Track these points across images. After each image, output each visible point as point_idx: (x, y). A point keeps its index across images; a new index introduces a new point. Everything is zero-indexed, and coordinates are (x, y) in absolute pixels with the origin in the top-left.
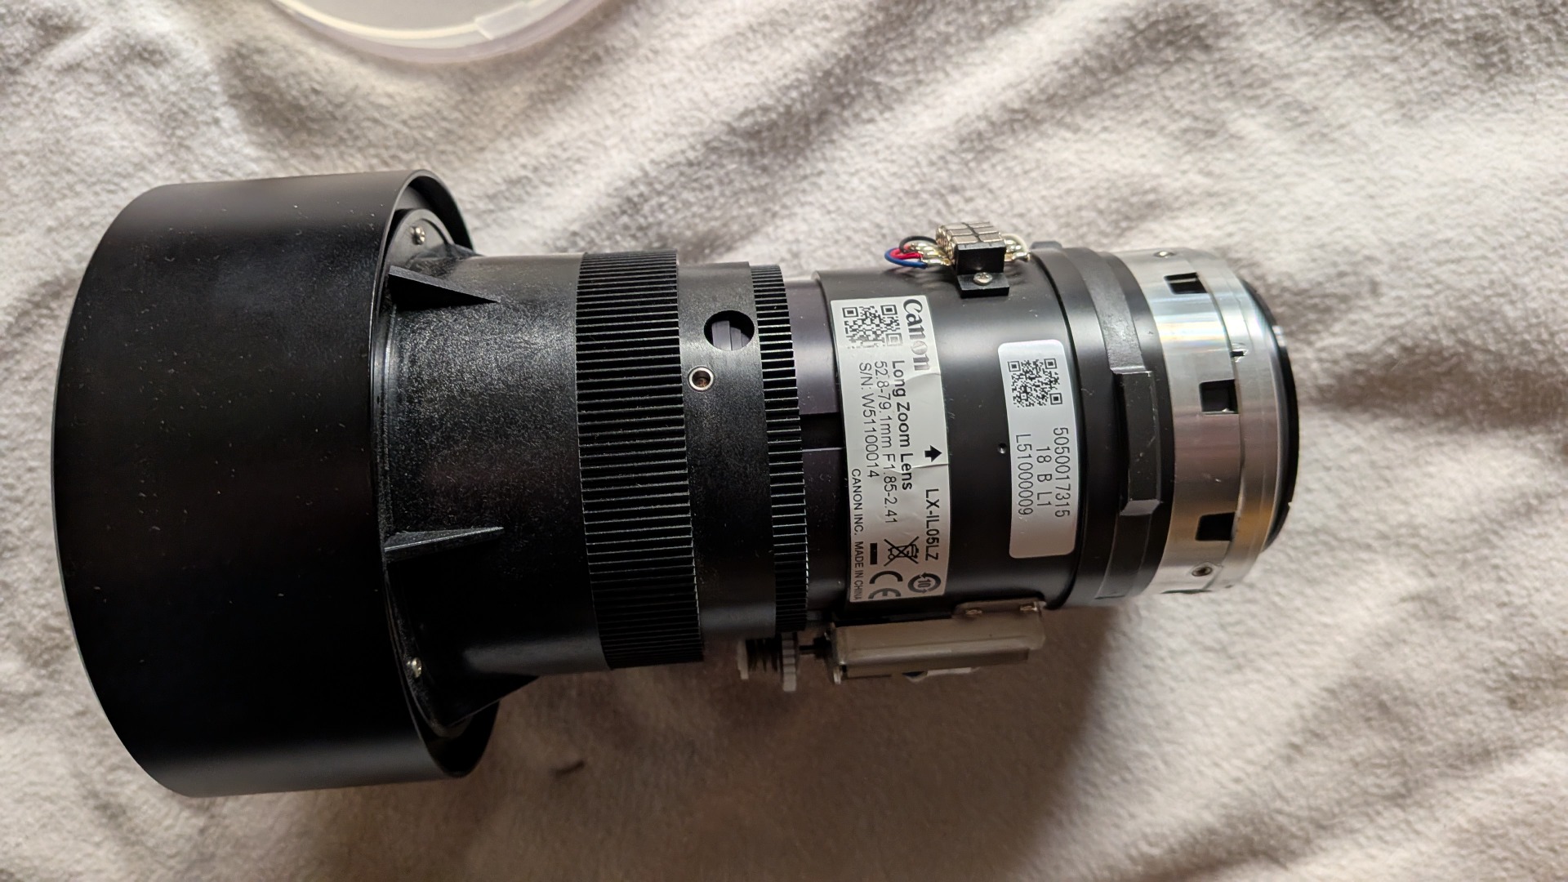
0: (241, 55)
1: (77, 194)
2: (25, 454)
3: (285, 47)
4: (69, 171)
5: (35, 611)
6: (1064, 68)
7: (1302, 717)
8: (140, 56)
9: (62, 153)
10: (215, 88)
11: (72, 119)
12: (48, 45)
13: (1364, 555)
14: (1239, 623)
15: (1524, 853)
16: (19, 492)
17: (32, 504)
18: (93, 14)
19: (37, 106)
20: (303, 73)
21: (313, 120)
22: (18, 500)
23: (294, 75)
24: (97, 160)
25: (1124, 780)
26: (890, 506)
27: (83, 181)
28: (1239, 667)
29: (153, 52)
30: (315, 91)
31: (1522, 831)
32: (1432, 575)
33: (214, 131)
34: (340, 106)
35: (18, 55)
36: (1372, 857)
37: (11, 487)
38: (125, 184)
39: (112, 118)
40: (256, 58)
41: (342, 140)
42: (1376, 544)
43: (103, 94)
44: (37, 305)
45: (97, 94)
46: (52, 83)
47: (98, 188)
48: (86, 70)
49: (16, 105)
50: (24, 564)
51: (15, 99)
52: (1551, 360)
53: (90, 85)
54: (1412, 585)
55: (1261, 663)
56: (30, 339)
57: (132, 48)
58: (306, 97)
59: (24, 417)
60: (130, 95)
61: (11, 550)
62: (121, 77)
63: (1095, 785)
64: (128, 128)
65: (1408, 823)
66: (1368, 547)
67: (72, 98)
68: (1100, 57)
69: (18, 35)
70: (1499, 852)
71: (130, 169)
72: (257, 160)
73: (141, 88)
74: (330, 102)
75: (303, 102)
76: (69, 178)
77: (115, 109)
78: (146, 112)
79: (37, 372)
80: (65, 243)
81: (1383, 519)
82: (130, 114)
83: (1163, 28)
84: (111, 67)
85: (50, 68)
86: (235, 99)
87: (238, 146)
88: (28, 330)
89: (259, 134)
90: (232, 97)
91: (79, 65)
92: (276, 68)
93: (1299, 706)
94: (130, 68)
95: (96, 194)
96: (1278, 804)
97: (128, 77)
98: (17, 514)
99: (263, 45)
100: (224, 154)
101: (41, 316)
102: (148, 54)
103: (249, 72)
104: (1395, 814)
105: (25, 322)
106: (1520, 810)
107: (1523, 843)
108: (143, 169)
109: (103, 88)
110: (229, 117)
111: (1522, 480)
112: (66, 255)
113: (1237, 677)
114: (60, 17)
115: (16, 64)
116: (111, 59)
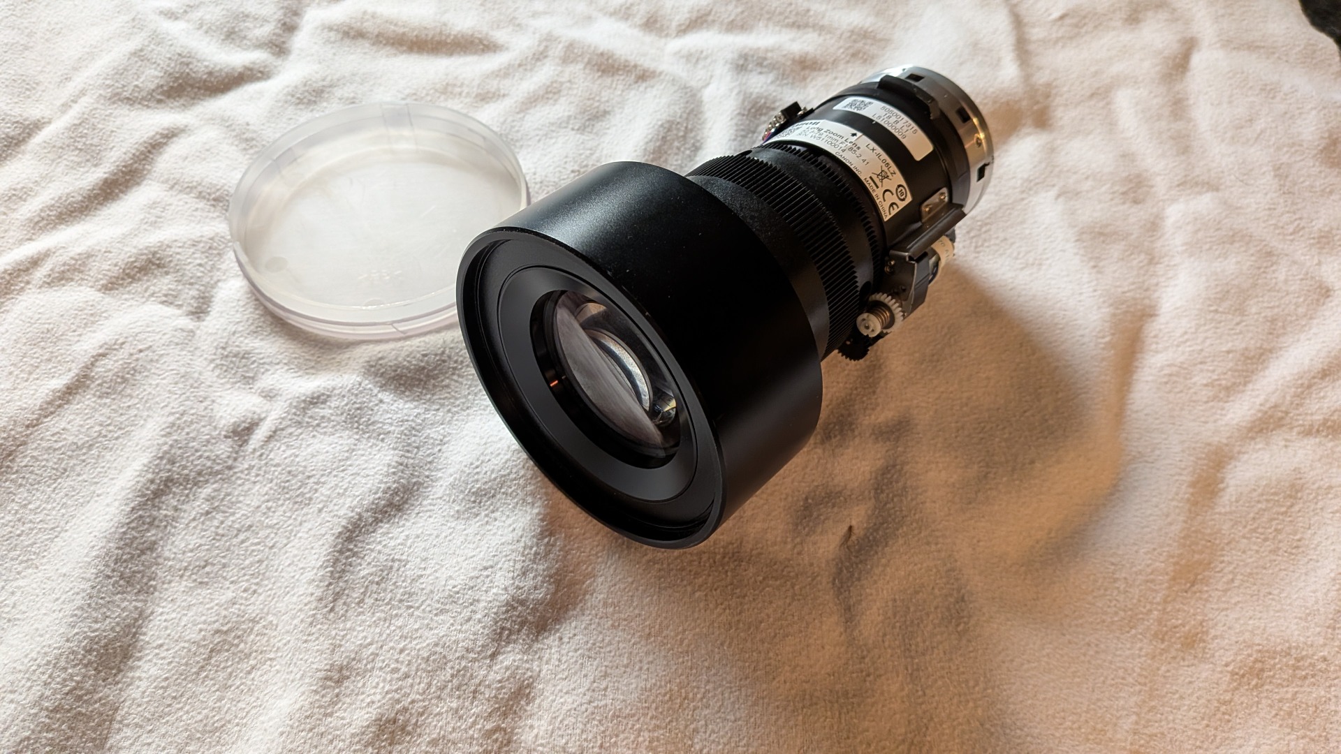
0: (372, 366)
1: (324, 483)
2: (391, 644)
3: (393, 350)
4: (309, 477)
5: (471, 732)
7: (1083, 255)
8: (311, 403)
9: (295, 476)
10: (370, 386)
11: (291, 456)
12: (246, 442)
13: (1025, 202)
14: (1019, 254)
15: (1214, 239)
16: (404, 669)
17: (417, 670)
18: (265, 409)
19: (257, 475)
20: (411, 353)
21: (432, 370)
22: (407, 676)
23: (408, 356)
24: (324, 461)
25: (1062, 329)
26: (862, 158)
27: (322, 475)
28: (1040, 265)
29: (318, 397)
30: (425, 355)
31: (1200, 235)
32: (1054, 186)
33: (384, 406)
34: (443, 353)
35: (229, 457)
36: (1176, 285)
37: (396, 670)
38: (348, 463)
39: (316, 441)
40: (380, 362)
41: (455, 369)
42: (1024, 196)
43: (301, 434)
44: (341, 552)
45: (298, 436)
46: (261, 455)
47: (334, 473)
48: (283, 429)
50: (439, 714)
51: (239, 482)
52: (995, 102)
53: (291, 434)
54: (1053, 193)
55: (1045, 257)
56: (348, 576)
57: (304, 401)
58: (422, 361)
59: (376, 624)
60: (318, 425)
61: (422, 714)
62: (307, 419)
63: (1056, 341)
64: (328, 439)
65: (1168, 266)
66: (1023, 199)
67: (283, 448)
69: (222, 447)
70: (1207, 246)
71: (346, 454)
72: (416, 407)
73: (323, 417)
74: (436, 355)
75: (423, 364)
76: (312, 480)
77: (314, 436)
78: (334, 426)
79: (364, 593)
80: (336, 508)
81: (1015, 188)
82: (325, 433)
84: (299, 419)
85: (255, 450)
86: (383, 387)
87: (401, 406)
88: (343, 571)
89: (407, 396)
90: (381, 387)
91: (275, 432)
92: (396, 359)
93: (1076, 254)
94: (310, 413)
95: (335, 476)
96: (1120, 290)
97: (311, 417)
98: (412, 686)
99: (380, 355)
100: (397, 413)
101: (347, 558)
102: (316, 400)
103: (383, 370)
104: (1160, 269)
105: (340, 567)
106: (1190, 228)
107: (1206, 237)
108: (353, 450)
109: (300, 431)
110: (387, 397)
111: (1037, 143)
112: (341, 513)
113: (1044, 267)
114: (244, 422)
115: (230, 462)
116: (295, 414)
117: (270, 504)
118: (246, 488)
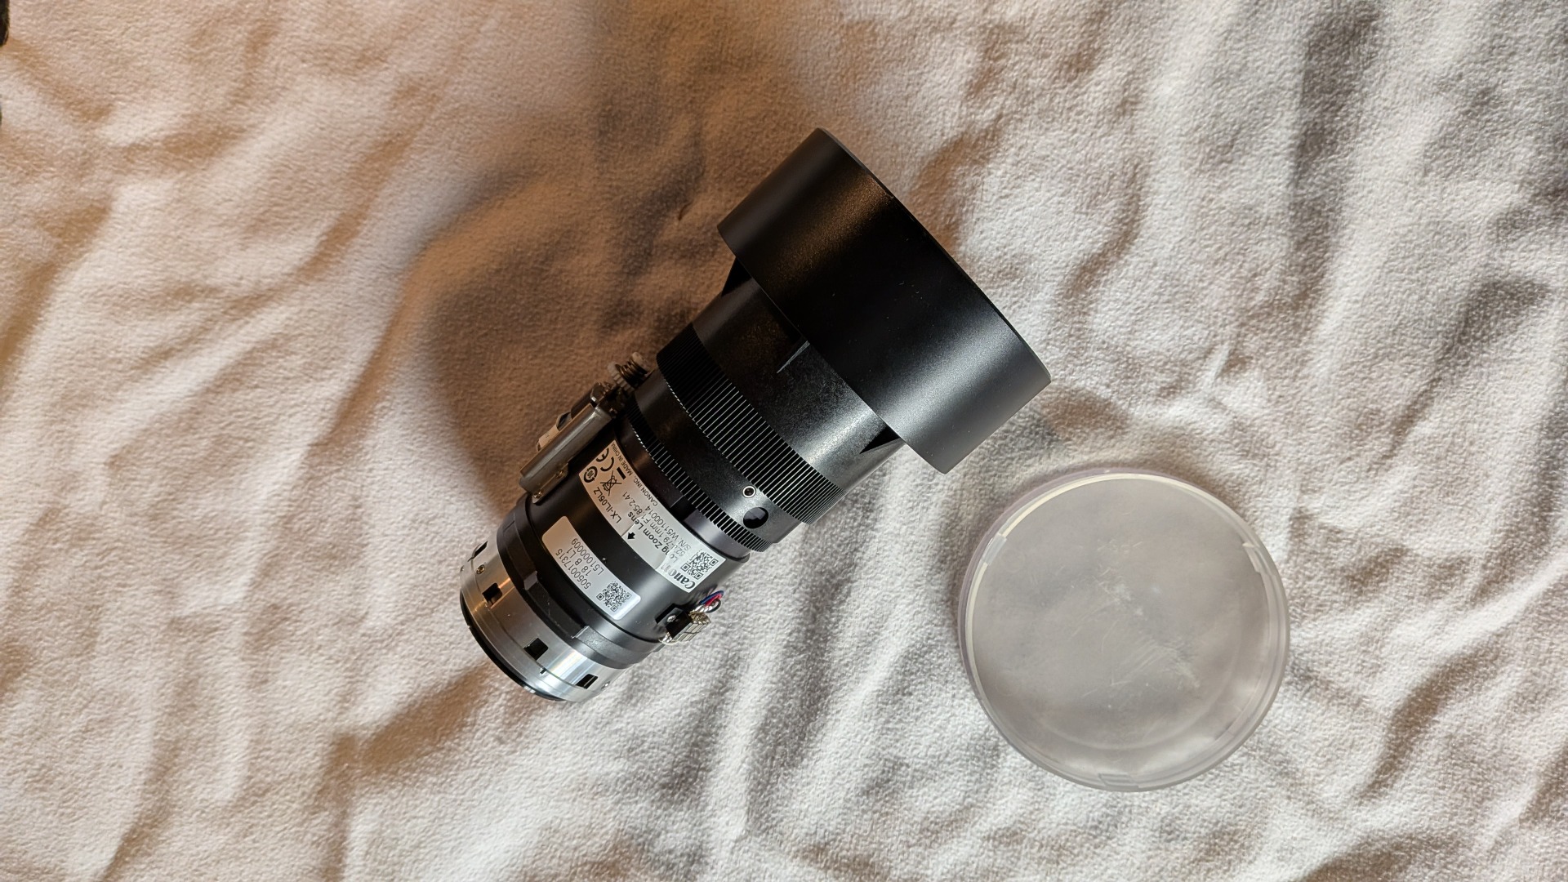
0: (1119, 428)
1: (1154, 294)
2: (1084, 136)
3: (1100, 449)
4: (1168, 302)
5: (1017, 58)
6: (720, 727)
7: (366, 523)
8: (1174, 388)
9: (1180, 306)
10: (1121, 402)
11: (1188, 328)
12: (1231, 353)
13: (401, 618)
14: (431, 541)
15: (210, 543)
16: (1072, 114)
17: (1062, 113)
18: (1219, 387)
19: (1216, 317)
20: (1082, 443)
21: (1059, 424)
22: (1070, 109)
23: (1085, 439)
24: (1157, 319)
25: (420, 426)
26: (630, 500)
27: (1157, 302)
28: (414, 521)
29: (1169, 394)
30: (1068, 439)
31: (219, 553)
32: (364, 635)
33: (1105, 381)
34: (1050, 443)
35: (1245, 335)
36: (275, 484)
37: (1079, 113)
38: (1133, 318)
39: (1166, 345)
40: (1112, 433)
41: (1038, 426)
42: (400, 627)
43: (1181, 353)
44: (1133, 221)
45: (1183, 351)
46: (1215, 336)
47: (1146, 305)
48: (1199, 358)
49: (1228, 309)
50: (1042, 77)
51: (1231, 311)
52: (395, 773)
53: (1190, 353)
54: (369, 623)
55: (406, 531)
56: (1124, 199)
57: (1182, 388)
58: (1071, 433)
59: (1098, 156)
60: (1166, 363)
61: (1056, 78)
62: (1177, 369)
63: (431, 412)
64: (1153, 347)
65: (273, 513)
66: (402, 623)
67: (1196, 338)
68: (708, 745)
69: (1252, 346)
70: (221, 534)
71: (1136, 327)
72: (1074, 382)
73: (1162, 372)
74: (1057, 440)
75: (1070, 429)
76: (1166, 298)
77: (1168, 350)
78: (1151, 361)
79: (1110, 185)
80: (1141, 265)
81: (407, 641)
82: (1159, 354)
83: (690, 780)
84: (1186, 370)
85: (1222, 342)
86: (1107, 404)
87: (1089, 381)
88: (1129, 204)
89: (1083, 395)
90: (1110, 404)
91: (1205, 357)
92: (1097, 435)
93: (373, 527)
94: (1175, 377)
95: (1144, 302)
96: (341, 474)
97: (1174, 372)
98: (1065, 101)
99: (1113, 441)
100: (1092, 373)
101: (1127, 217)
102: (1170, 391)
103: (1109, 423)
104: (283, 509)
105: (1132, 207)
106: (229, 562)
107: (215, 547)
108: (1130, 333)
109: (1182, 356)
110: (1103, 393)
111: (360, 710)
112: (1135, 259)
113: (411, 516)
114: (1237, 373)
115: (1243, 330)
116: (1189, 374)
117: (1201, 285)
118: (1224, 306)
